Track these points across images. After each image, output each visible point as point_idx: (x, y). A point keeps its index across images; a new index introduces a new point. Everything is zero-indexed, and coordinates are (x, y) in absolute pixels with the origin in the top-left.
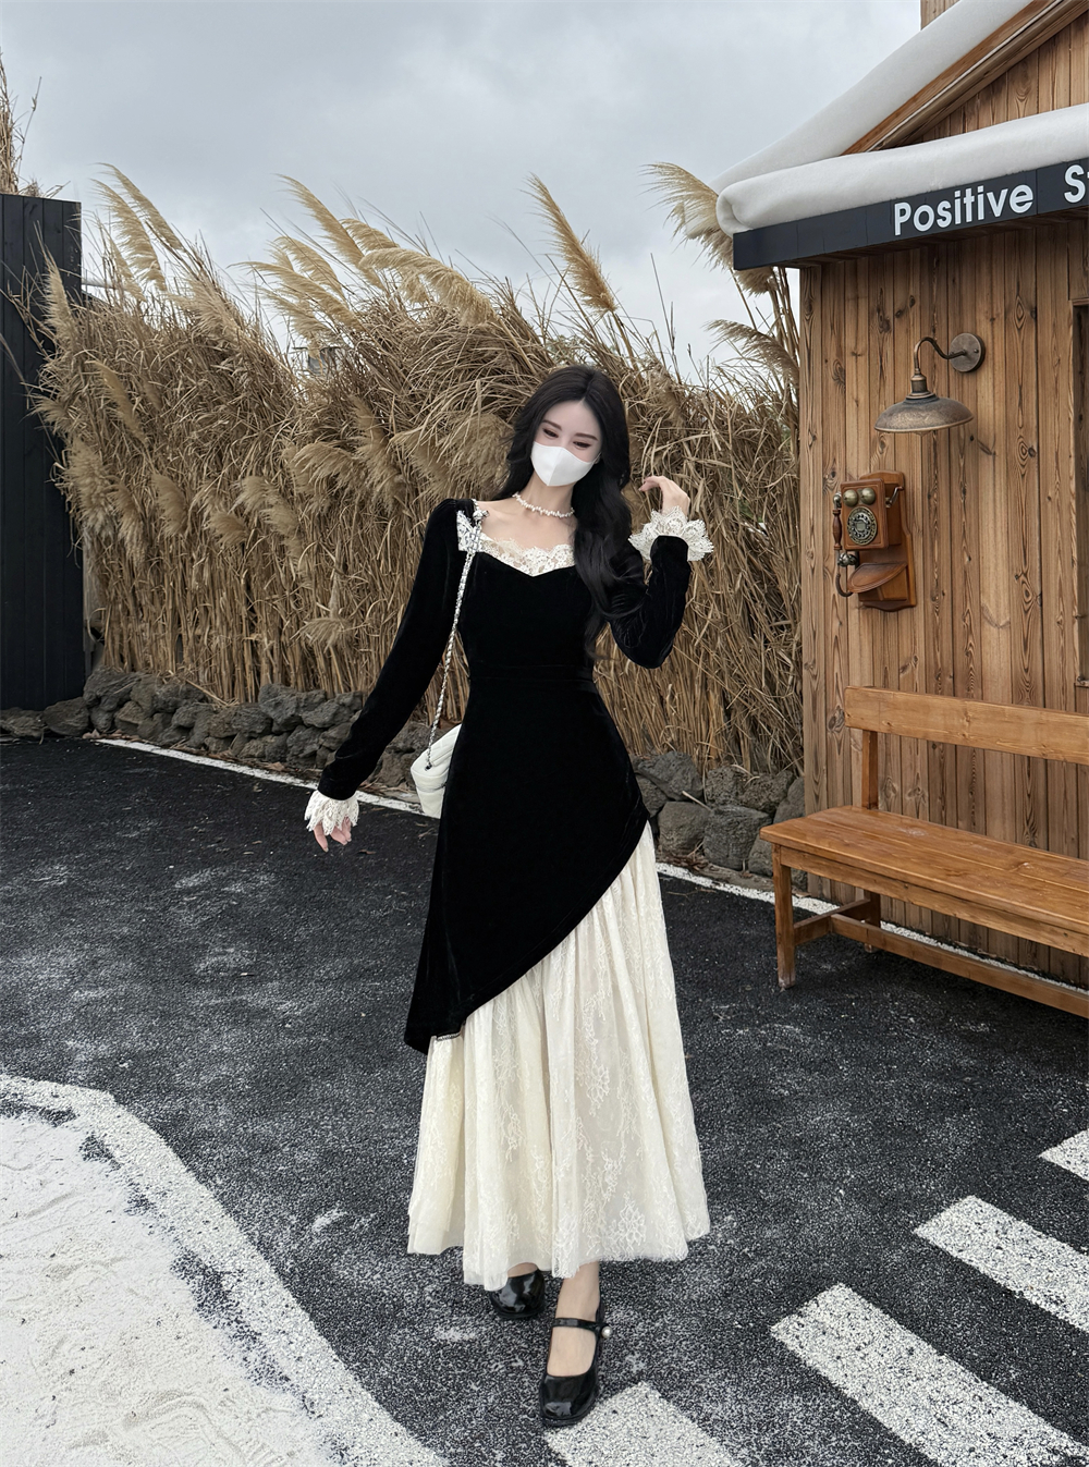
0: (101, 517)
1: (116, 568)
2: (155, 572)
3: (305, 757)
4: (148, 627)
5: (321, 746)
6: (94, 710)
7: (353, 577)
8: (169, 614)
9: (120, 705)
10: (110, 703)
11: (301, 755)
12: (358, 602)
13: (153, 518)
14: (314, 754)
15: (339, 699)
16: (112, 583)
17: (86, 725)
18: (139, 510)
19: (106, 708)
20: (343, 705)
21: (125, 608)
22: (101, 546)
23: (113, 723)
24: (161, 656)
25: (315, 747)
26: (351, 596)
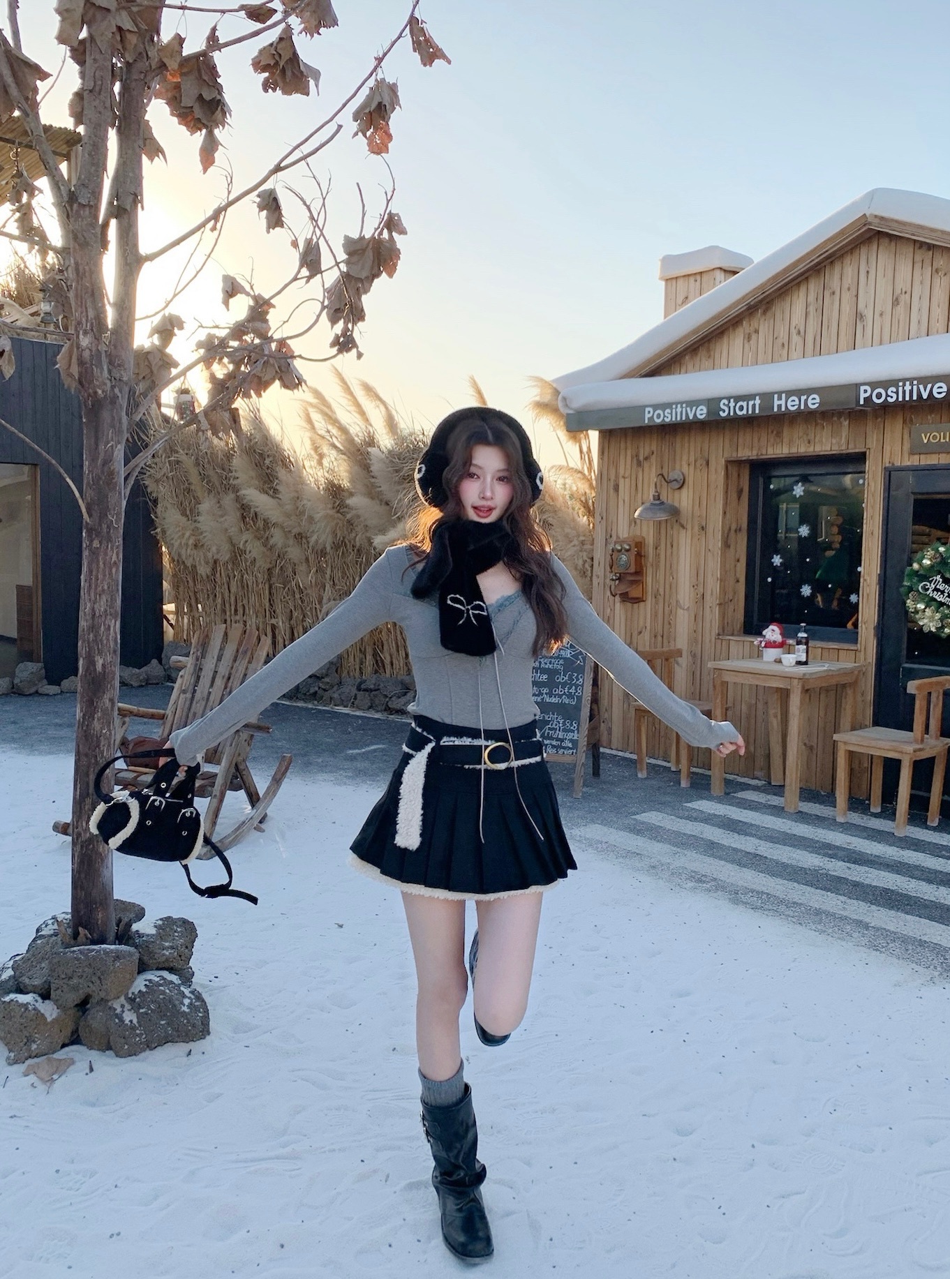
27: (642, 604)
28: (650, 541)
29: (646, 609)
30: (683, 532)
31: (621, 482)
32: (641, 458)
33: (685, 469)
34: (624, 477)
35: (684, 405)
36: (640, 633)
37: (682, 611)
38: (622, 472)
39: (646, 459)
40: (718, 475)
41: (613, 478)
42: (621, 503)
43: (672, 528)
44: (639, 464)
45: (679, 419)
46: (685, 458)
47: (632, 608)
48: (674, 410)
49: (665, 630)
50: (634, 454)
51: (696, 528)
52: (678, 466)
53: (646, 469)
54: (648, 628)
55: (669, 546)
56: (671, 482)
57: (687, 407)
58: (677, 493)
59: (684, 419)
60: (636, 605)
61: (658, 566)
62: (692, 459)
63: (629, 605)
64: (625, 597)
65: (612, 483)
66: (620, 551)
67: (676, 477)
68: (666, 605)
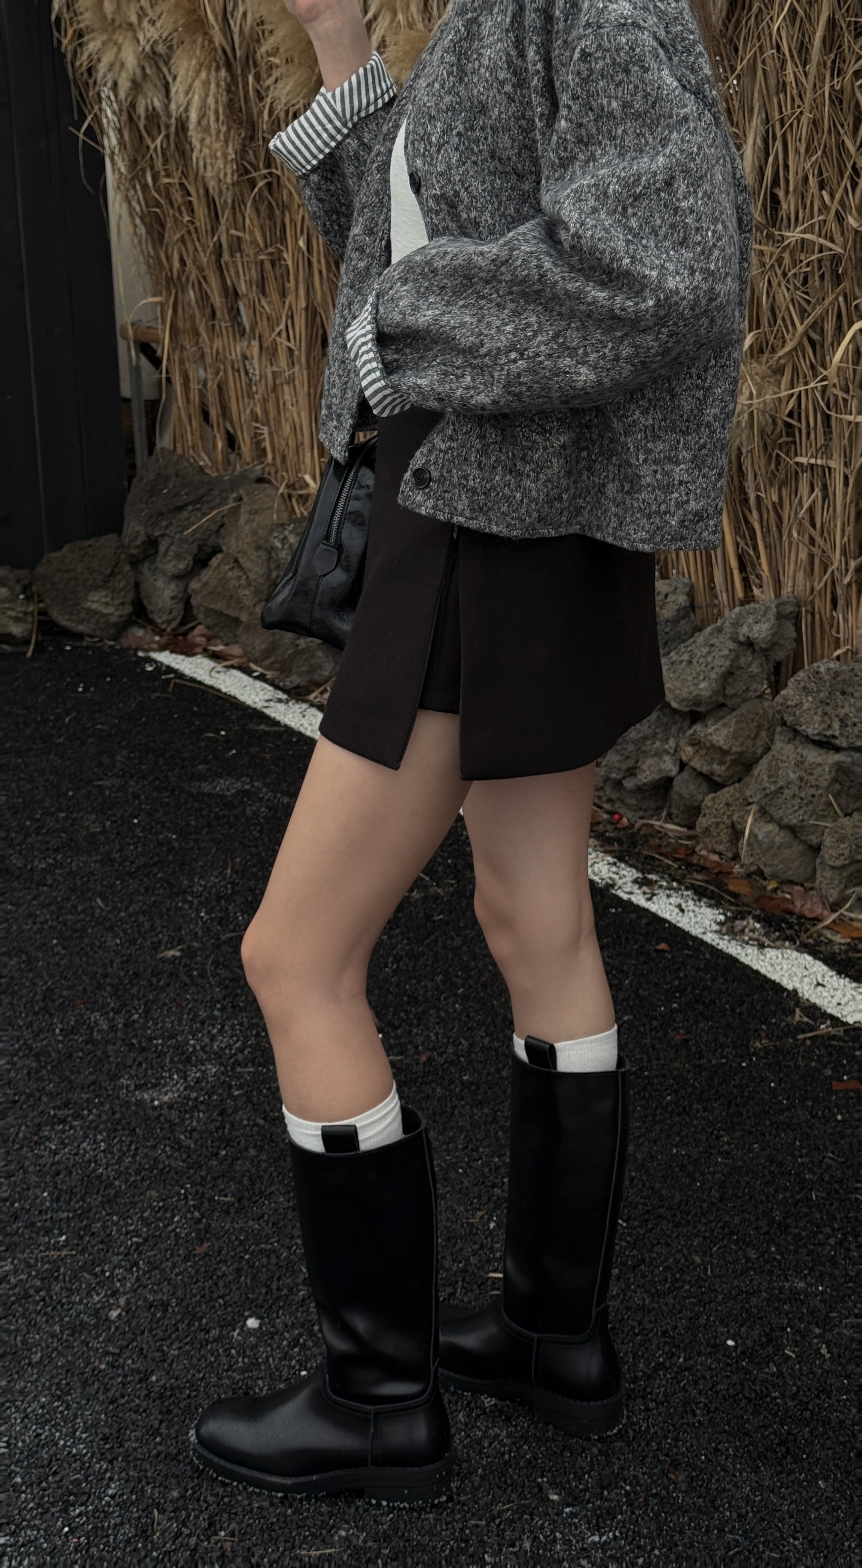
0: (130, 58)
1: (178, 197)
2: (263, 208)
3: (639, 789)
4: (256, 350)
5: (683, 766)
6: (145, 568)
8: (300, 322)
9: (201, 562)
10: (178, 557)
11: (629, 784)
13: (250, 60)
14: (665, 785)
16: (173, 235)
17: (128, 609)
18: (218, 37)
19: (173, 566)
21: (204, 298)
22: (141, 138)
23: (188, 606)
24: (287, 429)
25: (669, 766)
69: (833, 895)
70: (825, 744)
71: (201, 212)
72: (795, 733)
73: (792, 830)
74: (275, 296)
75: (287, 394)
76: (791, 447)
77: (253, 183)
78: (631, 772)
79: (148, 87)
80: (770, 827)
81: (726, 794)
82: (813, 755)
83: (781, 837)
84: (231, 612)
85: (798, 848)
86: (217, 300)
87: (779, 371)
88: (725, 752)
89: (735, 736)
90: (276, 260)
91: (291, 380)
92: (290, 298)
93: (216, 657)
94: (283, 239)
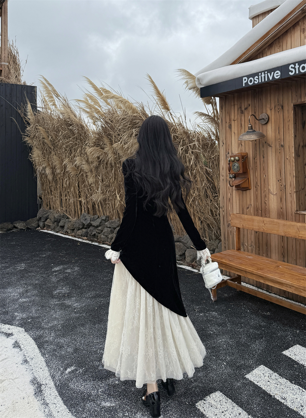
0: (41, 168)
1: (46, 181)
2: (55, 182)
3: (92, 235)
4: (54, 197)
5: (97, 232)
6: (39, 221)
7: (104, 183)
8: (59, 193)
9: (46, 220)
10: (44, 219)
11: (91, 235)
12: (106, 189)
13: (55, 168)
14: (95, 234)
15: (102, 218)
16: (45, 185)
17: (37, 226)
18: (51, 166)
19: (43, 220)
20: (103, 220)
21: (48, 191)
22: (42, 175)
23: (44, 225)
24: (57, 205)
25: (95, 232)
26: (104, 188)
27: (248, 191)
28: (251, 156)
29: (251, 194)
30: (270, 149)
31: (233, 122)
32: (243, 109)
33: (269, 112)
34: (234, 120)
35: (266, 72)
36: (248, 208)
37: (272, 196)
38: (232, 117)
39: (246, 109)
40: (290, 114)
41: (228, 121)
42: (233, 134)
43: (263, 147)
44: (242, 112)
45: (263, 81)
46: (268, 106)
47: (243, 193)
48: (260, 76)
49: (263, 207)
50: (239, 107)
51: (278, 146)
52: (264, 111)
53: (246, 114)
54: (253, 205)
55: (262, 157)
56: (261, 120)
57: (267, 73)
58: (264, 127)
59: (266, 80)
60: (245, 192)
61: (256, 169)
62: (273, 106)
63: (240, 191)
64: (238, 187)
65: (228, 125)
66: (233, 161)
67: (264, 117)
68: (262, 192)
69: (109, 241)
70: (110, 228)
71: (48, 183)
72: (107, 227)
73: (106, 236)
74: (56, 191)
75: (57, 201)
76: (106, 201)
77: (54, 180)
78: (92, 234)
79: (43, 170)
80: (104, 236)
81: (100, 234)
82: (108, 229)
83: (105, 237)
84: (50, 225)
85: (107, 238)
86: (49, 192)
87: (104, 195)
88: (100, 230)
89: (101, 228)
90: (56, 187)
91: (58, 199)
92: (58, 191)
93: (47, 230)
94: (57, 185)
